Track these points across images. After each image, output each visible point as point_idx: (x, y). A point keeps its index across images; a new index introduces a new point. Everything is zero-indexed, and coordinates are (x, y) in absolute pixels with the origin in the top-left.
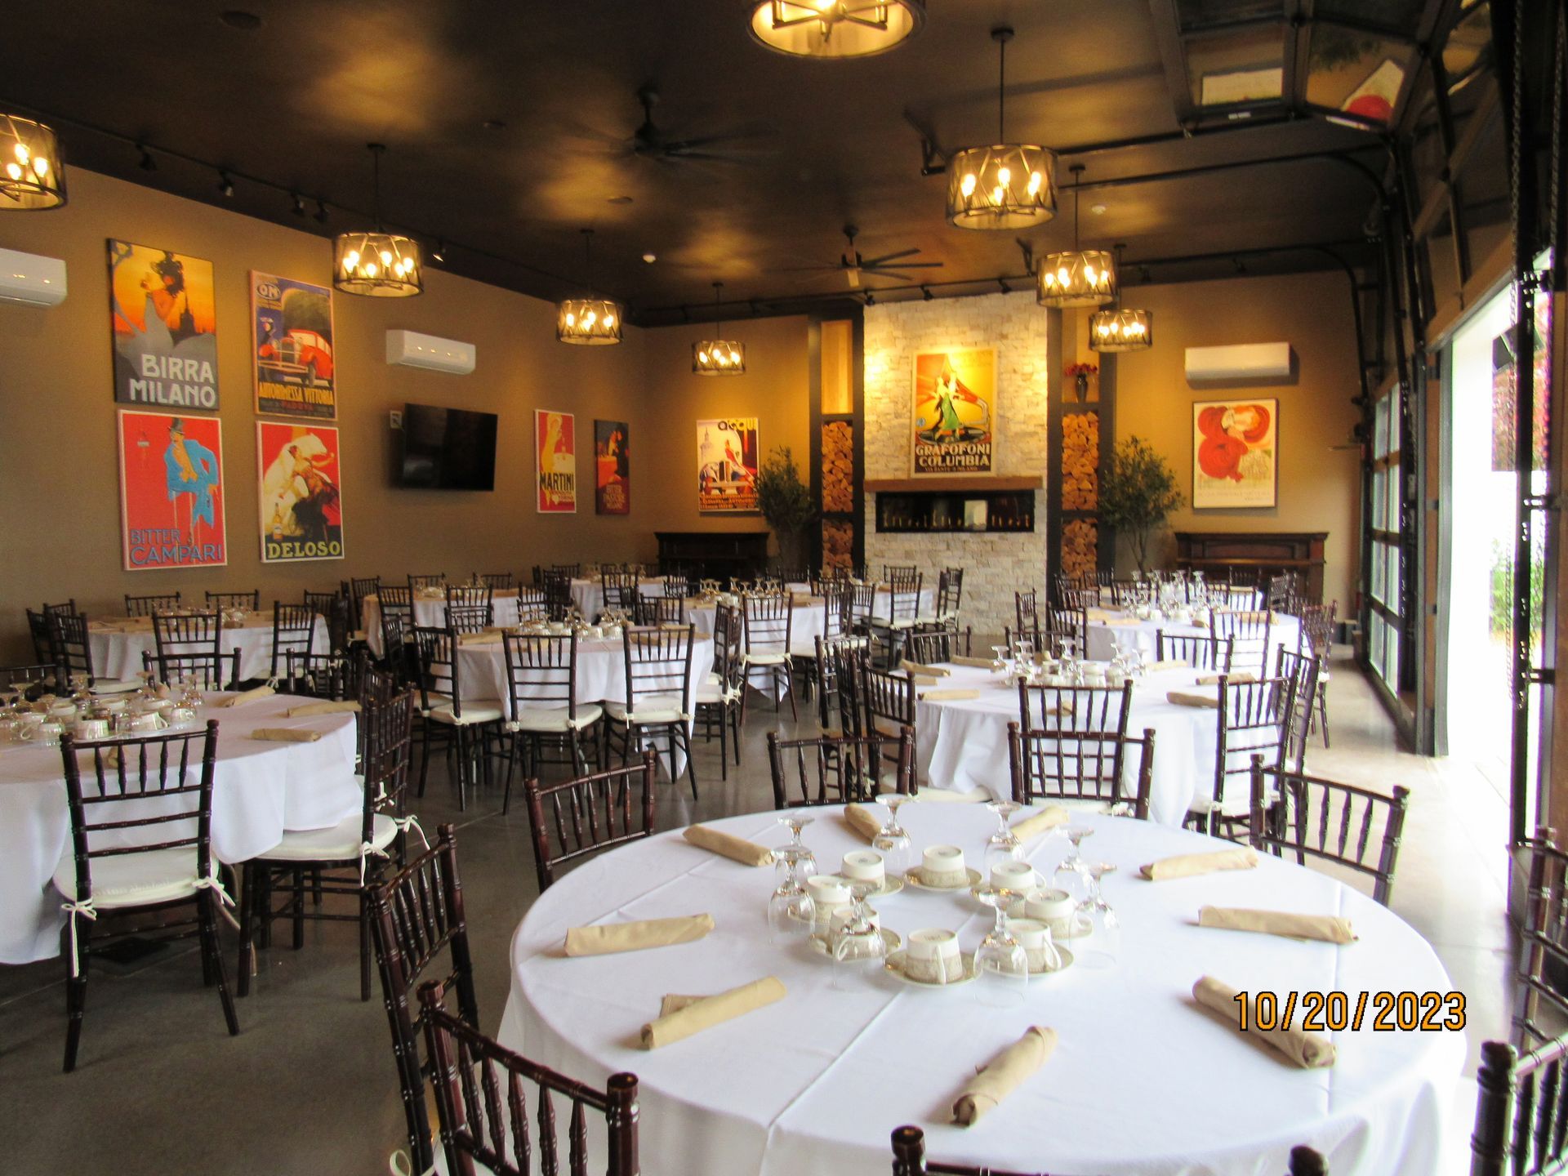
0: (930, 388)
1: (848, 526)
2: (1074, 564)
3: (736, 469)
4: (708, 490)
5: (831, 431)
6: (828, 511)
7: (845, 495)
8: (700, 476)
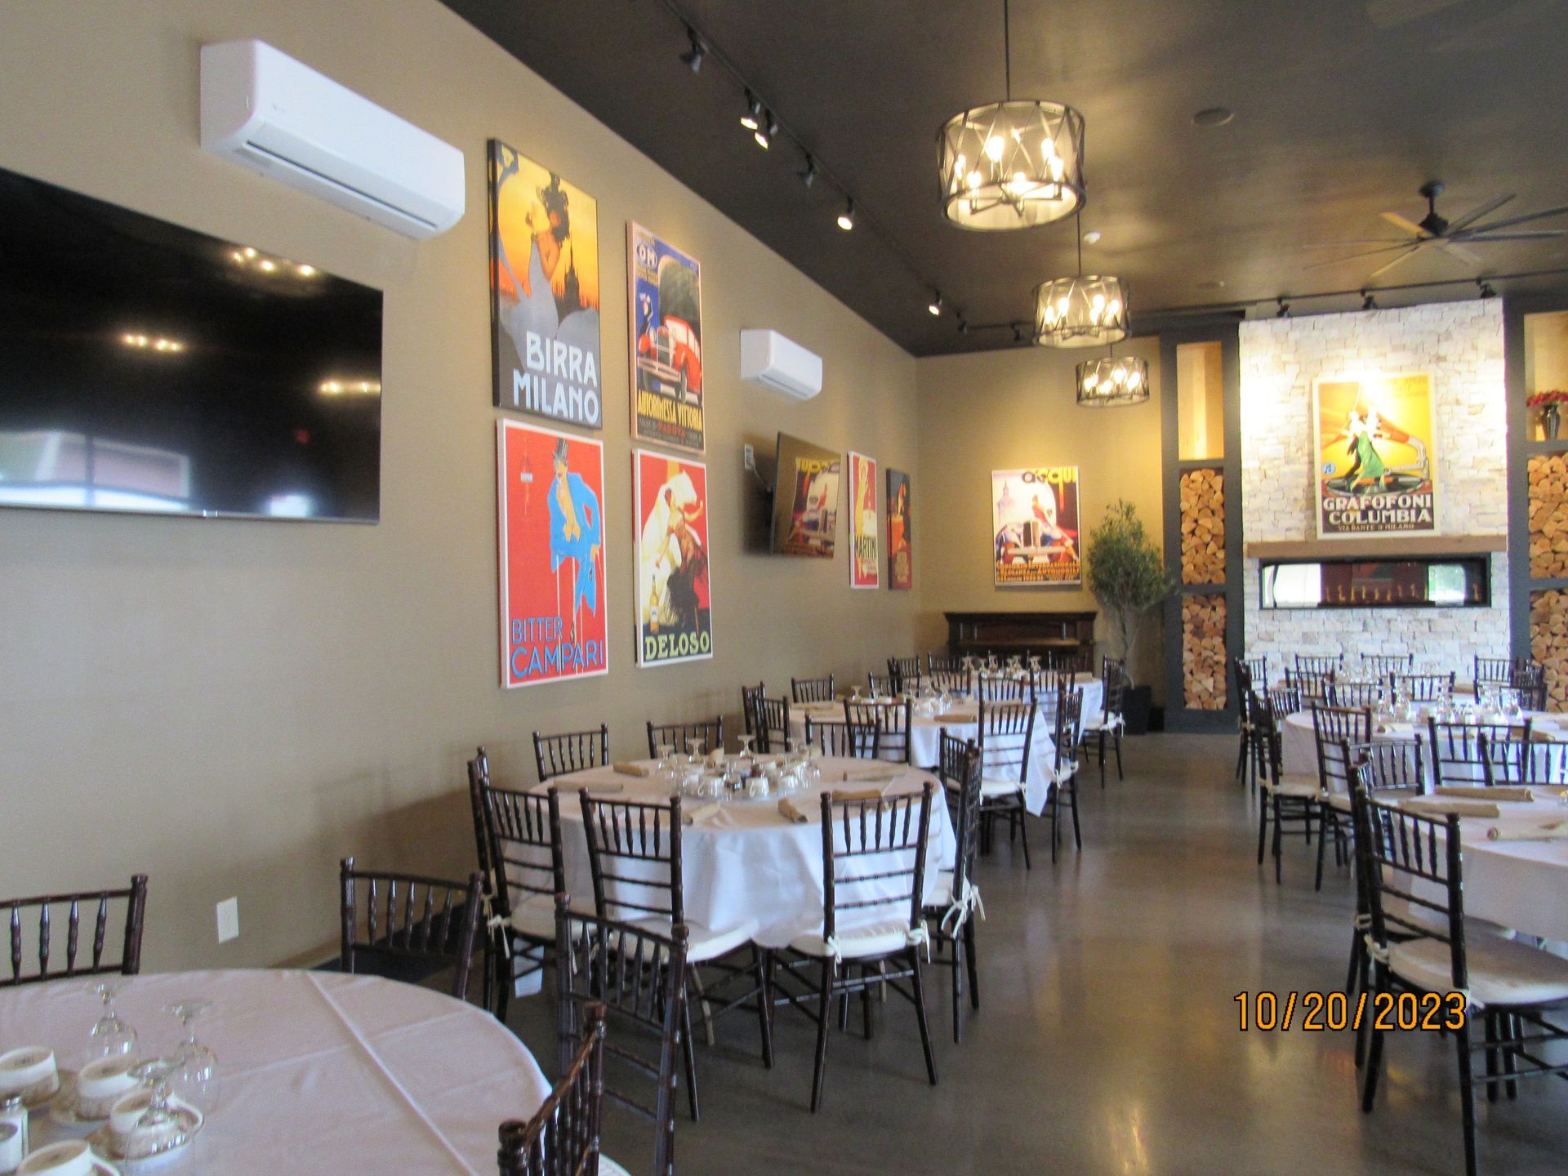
2: (1548, 647)
3: (1047, 531)
4: (1008, 559)
5: (1193, 482)
6: (1190, 583)
7: (1213, 563)
8: (997, 542)
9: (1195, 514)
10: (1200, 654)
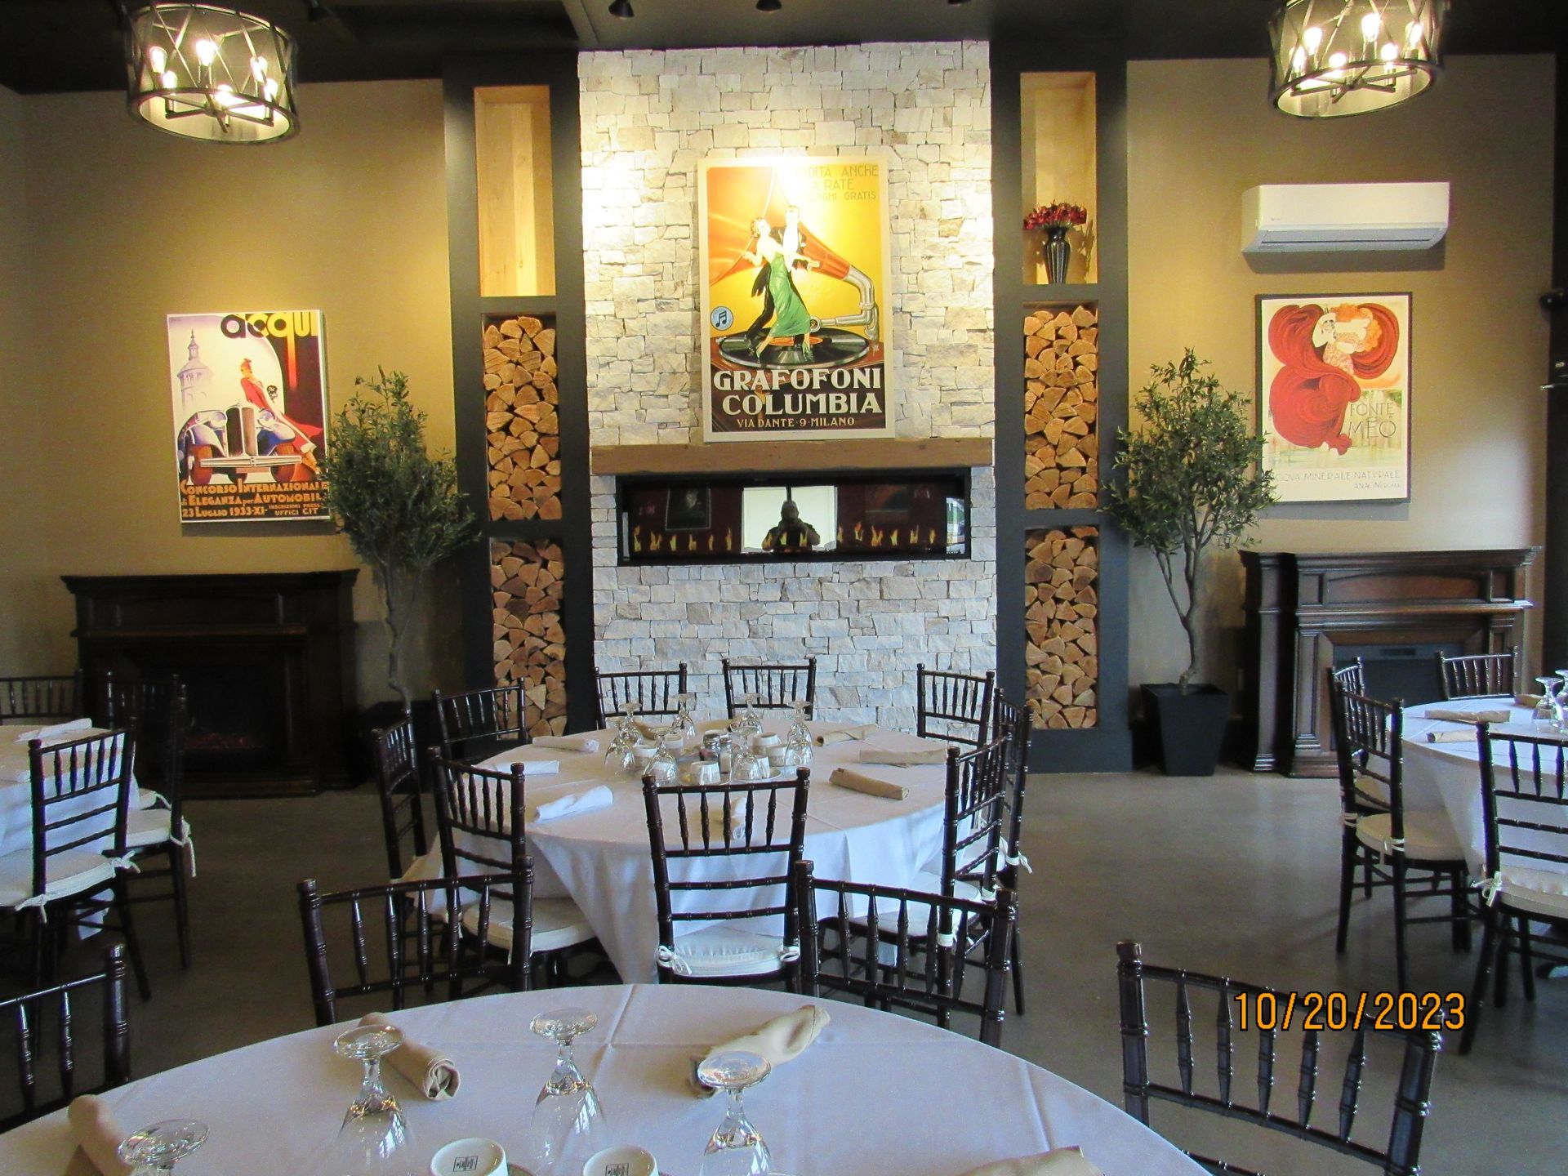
0: (740, 244)
1: (552, 552)
2: (1050, 621)
3: (270, 425)
4: (201, 477)
5: (506, 337)
6: (503, 518)
7: (542, 484)
8: (180, 443)
9: (509, 396)
10: (522, 645)
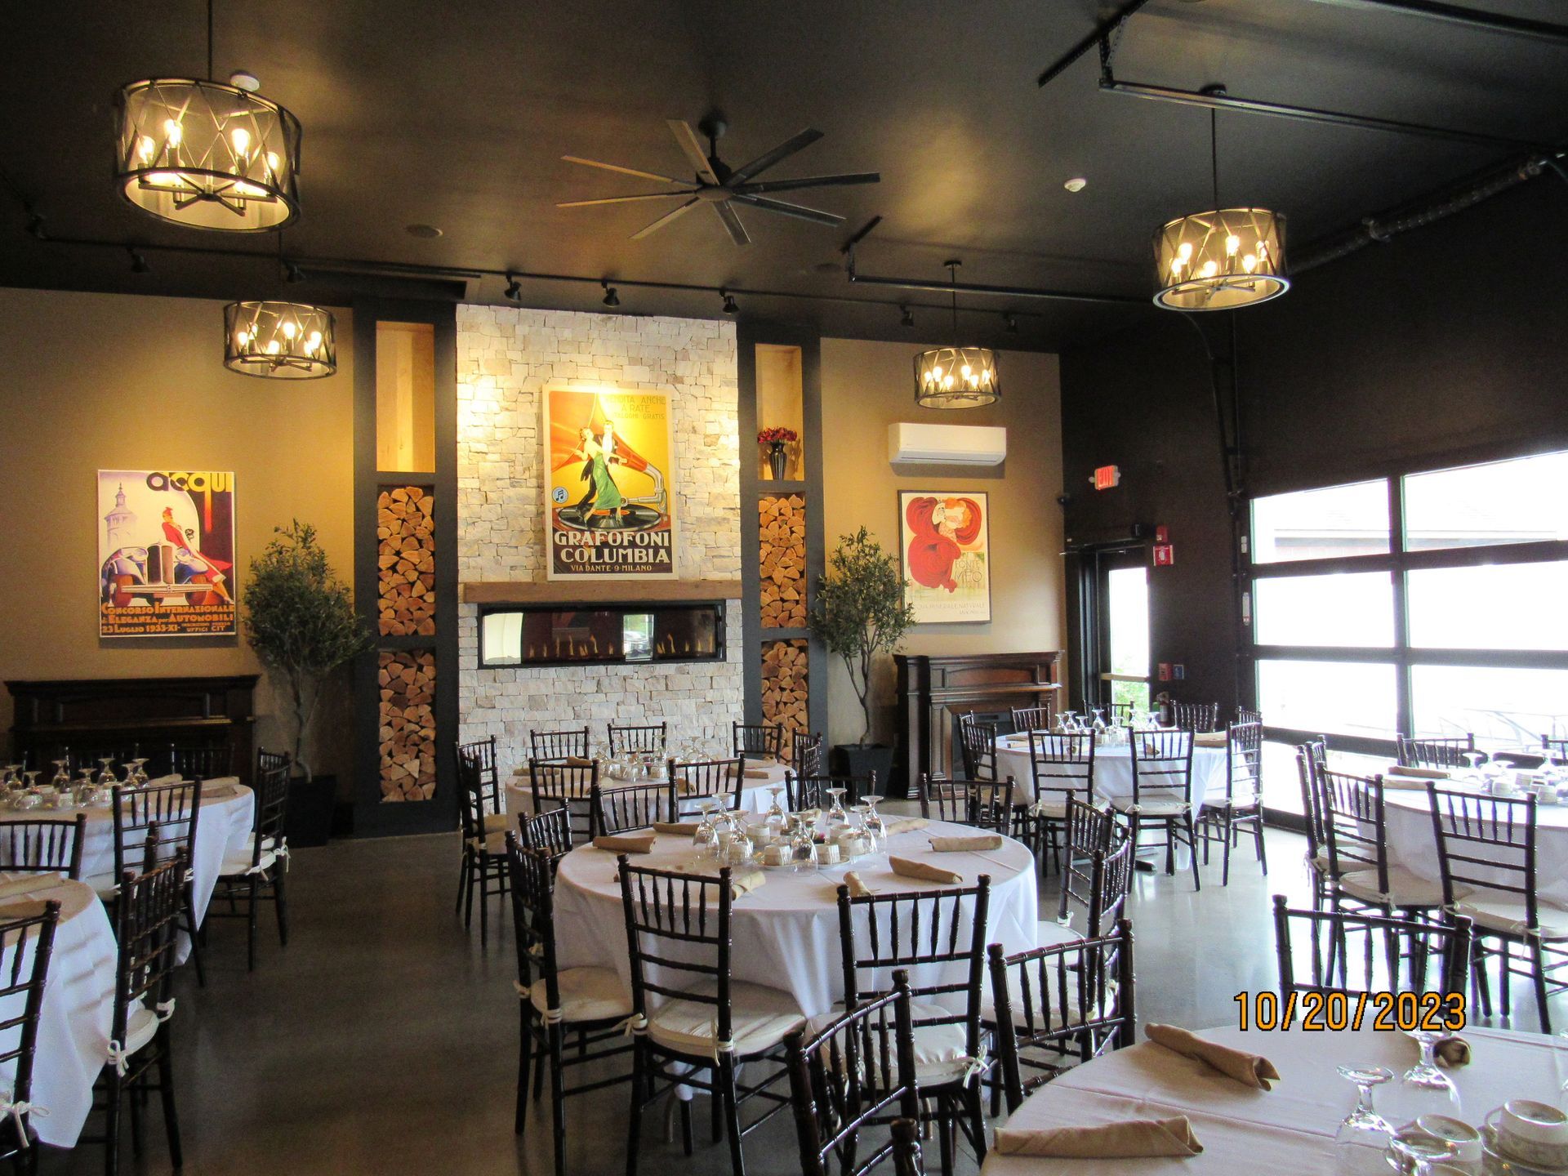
1: (427, 660)
3: (186, 560)
4: (122, 600)
5: (395, 501)
6: (389, 634)
7: (420, 609)
8: (103, 572)
9: (396, 544)
10: (402, 729)
